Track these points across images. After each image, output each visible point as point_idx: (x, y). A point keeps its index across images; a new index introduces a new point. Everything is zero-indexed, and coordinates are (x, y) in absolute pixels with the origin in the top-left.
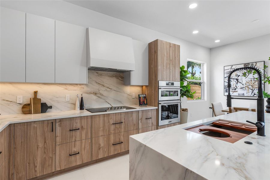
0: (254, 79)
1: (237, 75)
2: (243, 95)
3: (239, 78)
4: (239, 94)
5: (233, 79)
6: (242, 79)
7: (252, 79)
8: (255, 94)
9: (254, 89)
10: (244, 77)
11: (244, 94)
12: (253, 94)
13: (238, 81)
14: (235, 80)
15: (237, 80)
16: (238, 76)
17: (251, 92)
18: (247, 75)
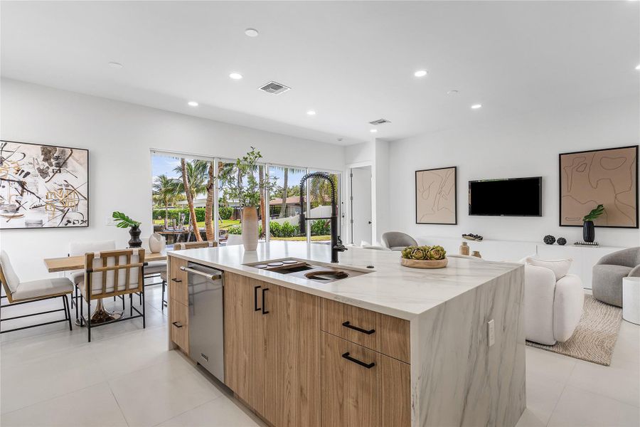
0: (67, 186)
1: (23, 171)
2: (40, 226)
3: (28, 180)
4: (27, 224)
5: (9, 180)
6: (35, 184)
7: (61, 185)
8: (69, 222)
9: (66, 209)
10: (41, 180)
11: (42, 221)
12: (65, 221)
13: (23, 188)
14: (17, 185)
15: (22, 184)
16: (23, 174)
17: (61, 217)
18: (51, 174)
